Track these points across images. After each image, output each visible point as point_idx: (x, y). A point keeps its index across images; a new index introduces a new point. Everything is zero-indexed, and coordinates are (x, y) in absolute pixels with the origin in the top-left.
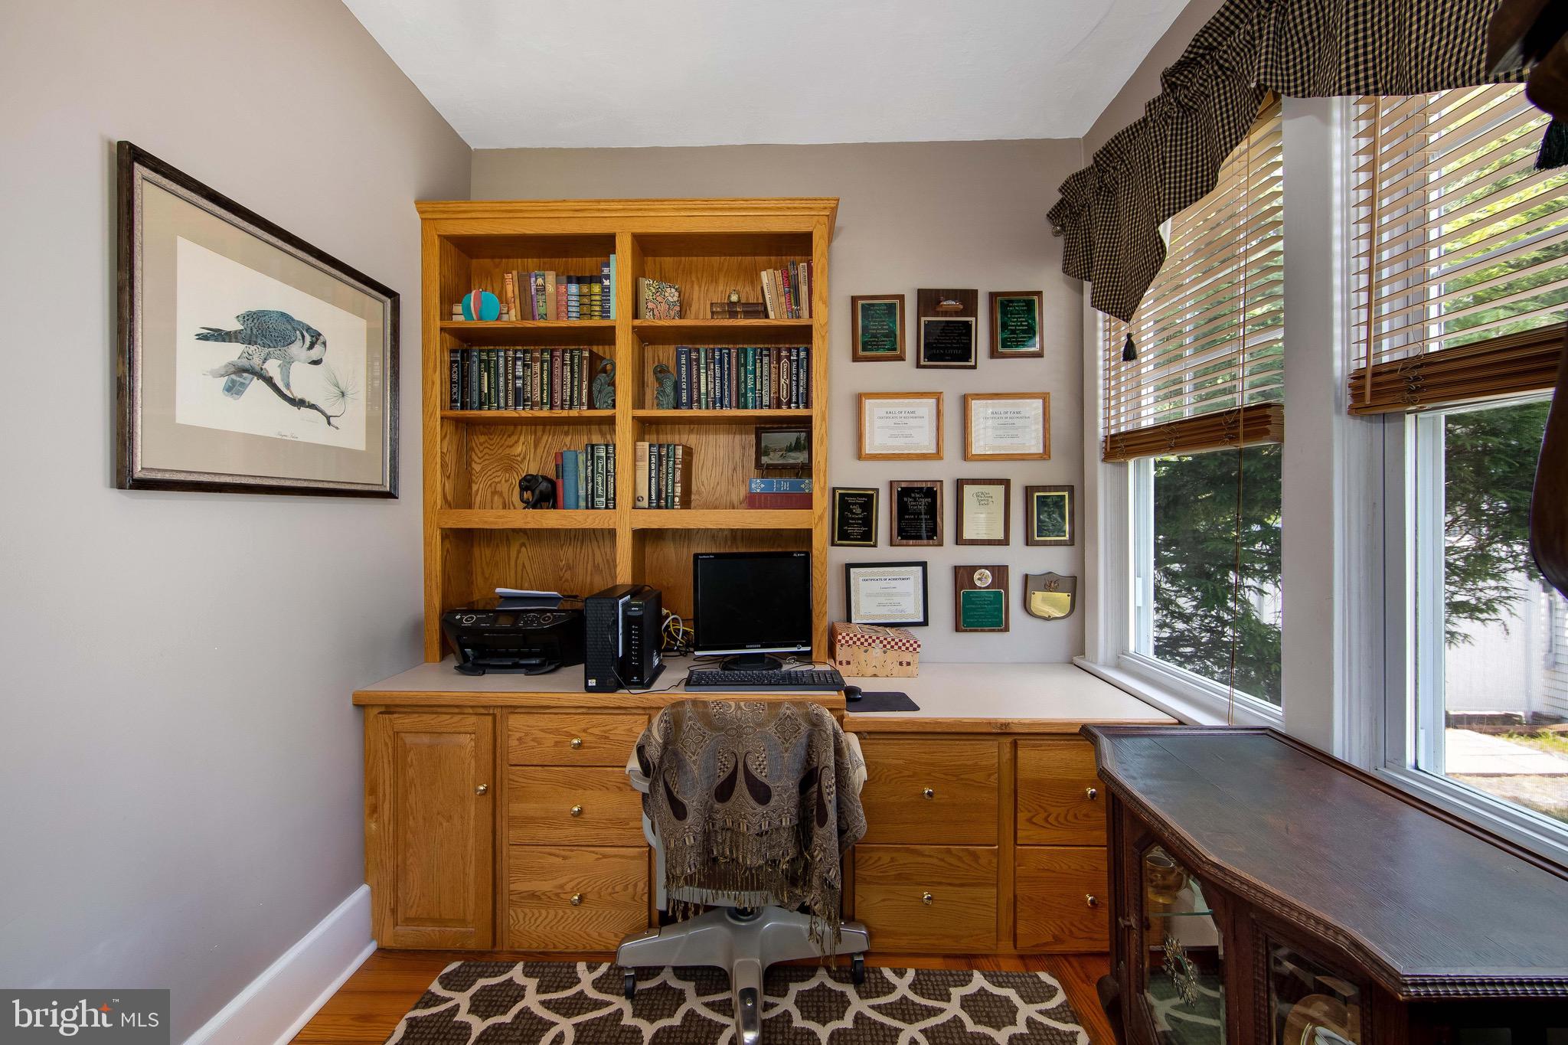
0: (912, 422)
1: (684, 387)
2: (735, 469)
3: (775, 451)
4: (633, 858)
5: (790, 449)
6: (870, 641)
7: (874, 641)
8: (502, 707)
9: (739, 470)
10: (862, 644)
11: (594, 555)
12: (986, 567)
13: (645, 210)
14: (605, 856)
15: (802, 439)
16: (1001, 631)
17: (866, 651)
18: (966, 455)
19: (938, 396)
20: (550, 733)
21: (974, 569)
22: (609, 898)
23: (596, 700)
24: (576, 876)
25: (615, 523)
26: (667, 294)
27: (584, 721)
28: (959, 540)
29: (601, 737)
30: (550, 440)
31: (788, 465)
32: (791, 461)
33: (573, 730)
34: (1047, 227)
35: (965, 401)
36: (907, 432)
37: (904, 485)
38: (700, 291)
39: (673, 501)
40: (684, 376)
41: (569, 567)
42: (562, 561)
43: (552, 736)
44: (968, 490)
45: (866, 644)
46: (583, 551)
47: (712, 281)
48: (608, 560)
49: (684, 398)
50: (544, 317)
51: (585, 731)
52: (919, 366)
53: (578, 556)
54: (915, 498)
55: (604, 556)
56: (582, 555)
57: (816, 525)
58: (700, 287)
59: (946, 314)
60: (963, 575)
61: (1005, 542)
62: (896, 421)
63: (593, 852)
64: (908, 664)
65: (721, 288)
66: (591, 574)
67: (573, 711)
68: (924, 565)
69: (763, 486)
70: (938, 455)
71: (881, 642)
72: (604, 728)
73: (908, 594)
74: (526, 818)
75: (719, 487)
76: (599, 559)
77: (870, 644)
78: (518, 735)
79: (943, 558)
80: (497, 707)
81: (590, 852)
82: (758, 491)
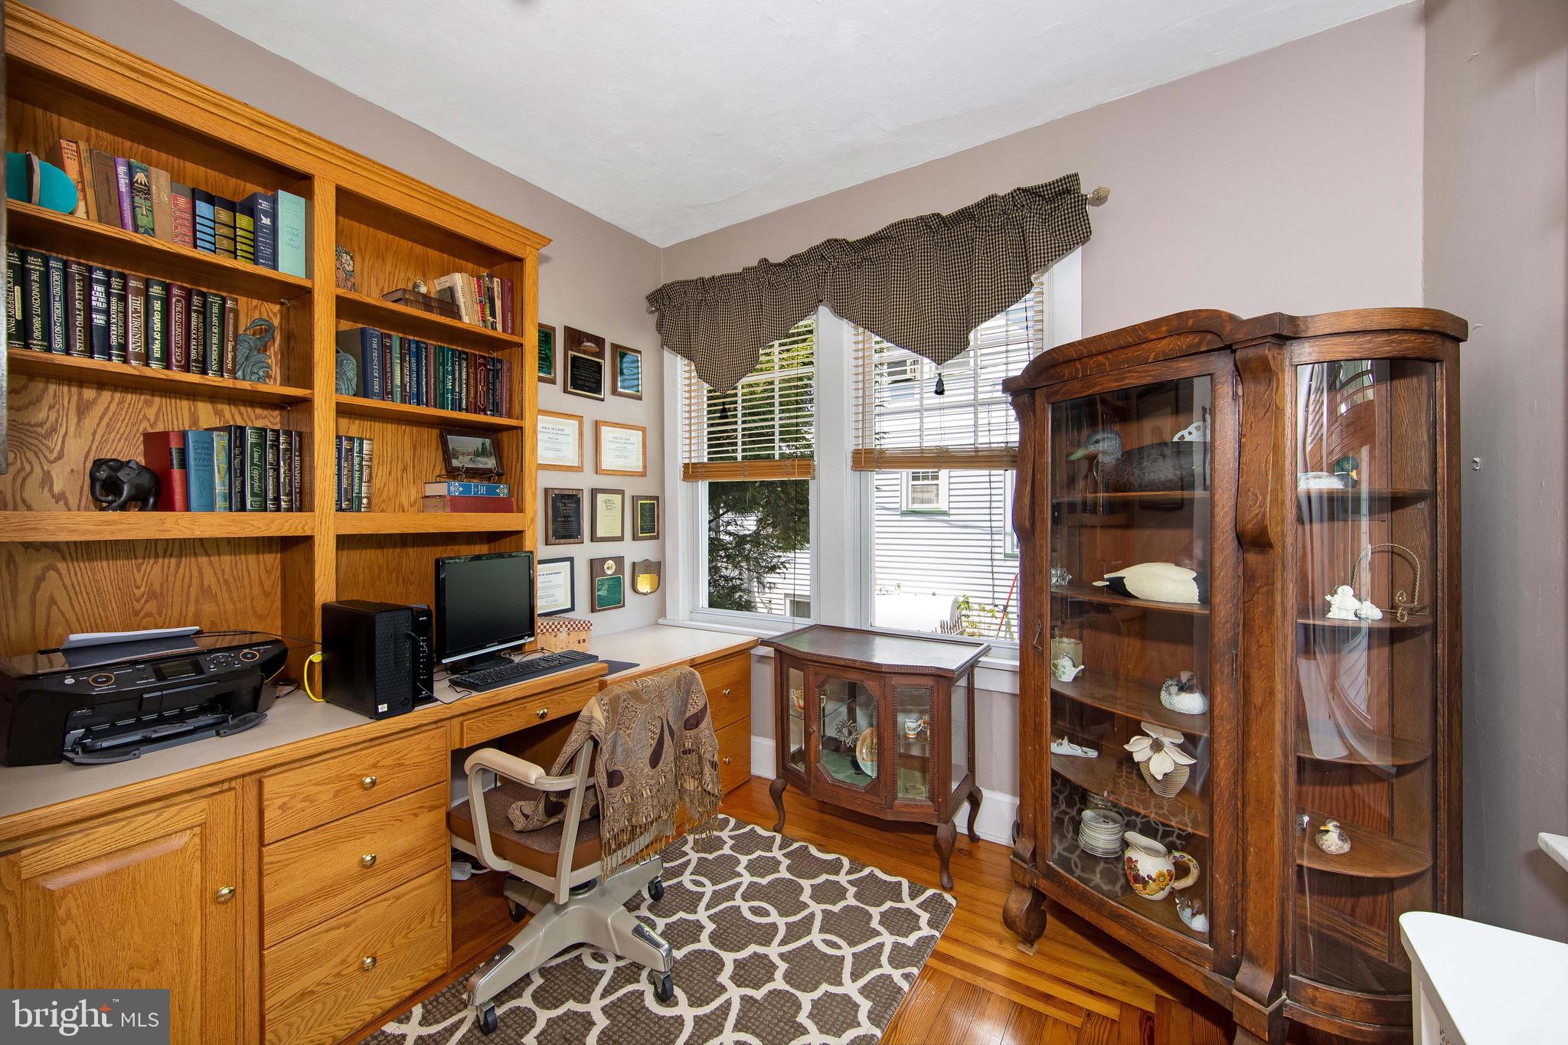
0: (561, 438)
1: (376, 375)
2: (405, 469)
3: (463, 454)
4: (432, 882)
5: (477, 454)
6: (559, 627)
7: (561, 626)
8: (244, 776)
9: (410, 470)
10: (553, 630)
11: (201, 574)
12: (611, 558)
13: (359, 166)
14: (398, 898)
15: (488, 444)
16: (620, 607)
17: (555, 636)
18: (597, 470)
19: (580, 419)
20: (328, 784)
21: (604, 560)
22: (404, 941)
23: (393, 726)
24: (360, 940)
25: (313, 529)
26: (344, 261)
27: (371, 755)
28: (593, 538)
29: (395, 766)
30: (113, 408)
31: (478, 469)
32: (481, 466)
33: (358, 770)
34: (645, 304)
35: (597, 425)
36: (558, 446)
37: (557, 492)
38: (363, 264)
39: (360, 503)
40: (375, 362)
41: (152, 595)
42: (138, 588)
43: (329, 786)
44: (600, 497)
45: (556, 630)
46: (181, 570)
47: (378, 257)
48: (226, 582)
49: (377, 387)
50: (151, 232)
51: (374, 766)
52: (565, 391)
53: (171, 579)
54: (565, 503)
55: (220, 576)
56: (180, 575)
57: (529, 527)
58: (363, 259)
59: (585, 352)
60: (595, 565)
61: (621, 539)
62: (551, 436)
63: (385, 900)
64: (584, 641)
65: (388, 268)
66: (197, 601)
67: (353, 749)
68: (571, 560)
69: (461, 489)
70: (579, 469)
71: (566, 626)
72: (396, 756)
73: (559, 586)
74: (292, 903)
75: (386, 489)
76: (210, 578)
77: (558, 630)
78: (279, 802)
79: (583, 552)
80: (236, 778)
81: (381, 901)
82: (457, 494)
